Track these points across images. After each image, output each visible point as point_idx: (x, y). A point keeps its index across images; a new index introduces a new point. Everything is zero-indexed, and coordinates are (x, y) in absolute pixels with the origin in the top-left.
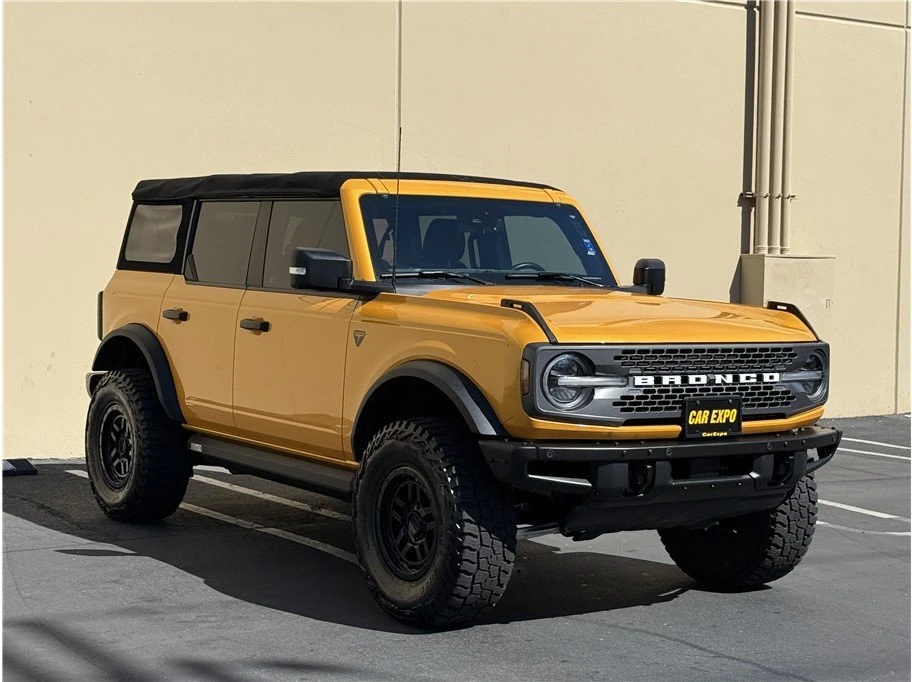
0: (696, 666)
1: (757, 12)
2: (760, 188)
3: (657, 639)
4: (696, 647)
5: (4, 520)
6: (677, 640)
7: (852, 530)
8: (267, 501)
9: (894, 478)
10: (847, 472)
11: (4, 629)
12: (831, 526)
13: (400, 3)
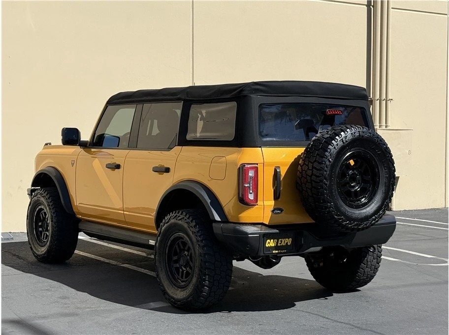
0: (324, 326)
1: (372, 8)
2: (375, 96)
3: (307, 314)
4: (325, 317)
5: (2, 268)
6: (316, 315)
7: (412, 263)
8: (125, 251)
9: (438, 238)
10: (416, 236)
11: (2, 325)
12: (403, 261)
13: (193, 1)
